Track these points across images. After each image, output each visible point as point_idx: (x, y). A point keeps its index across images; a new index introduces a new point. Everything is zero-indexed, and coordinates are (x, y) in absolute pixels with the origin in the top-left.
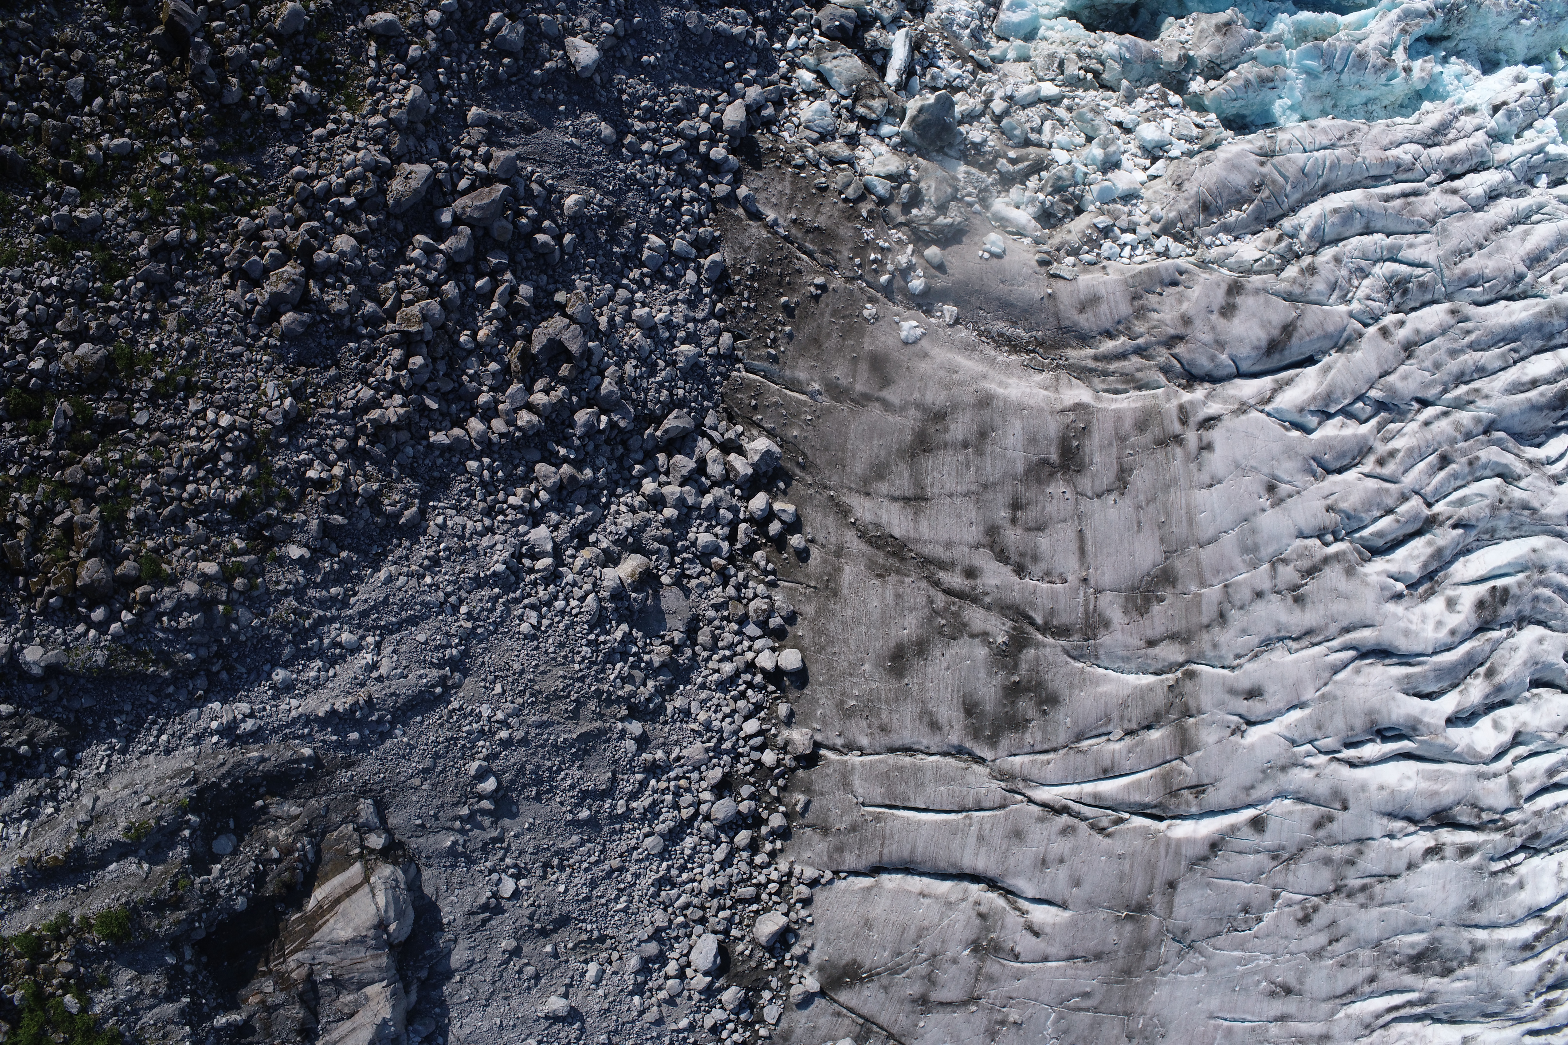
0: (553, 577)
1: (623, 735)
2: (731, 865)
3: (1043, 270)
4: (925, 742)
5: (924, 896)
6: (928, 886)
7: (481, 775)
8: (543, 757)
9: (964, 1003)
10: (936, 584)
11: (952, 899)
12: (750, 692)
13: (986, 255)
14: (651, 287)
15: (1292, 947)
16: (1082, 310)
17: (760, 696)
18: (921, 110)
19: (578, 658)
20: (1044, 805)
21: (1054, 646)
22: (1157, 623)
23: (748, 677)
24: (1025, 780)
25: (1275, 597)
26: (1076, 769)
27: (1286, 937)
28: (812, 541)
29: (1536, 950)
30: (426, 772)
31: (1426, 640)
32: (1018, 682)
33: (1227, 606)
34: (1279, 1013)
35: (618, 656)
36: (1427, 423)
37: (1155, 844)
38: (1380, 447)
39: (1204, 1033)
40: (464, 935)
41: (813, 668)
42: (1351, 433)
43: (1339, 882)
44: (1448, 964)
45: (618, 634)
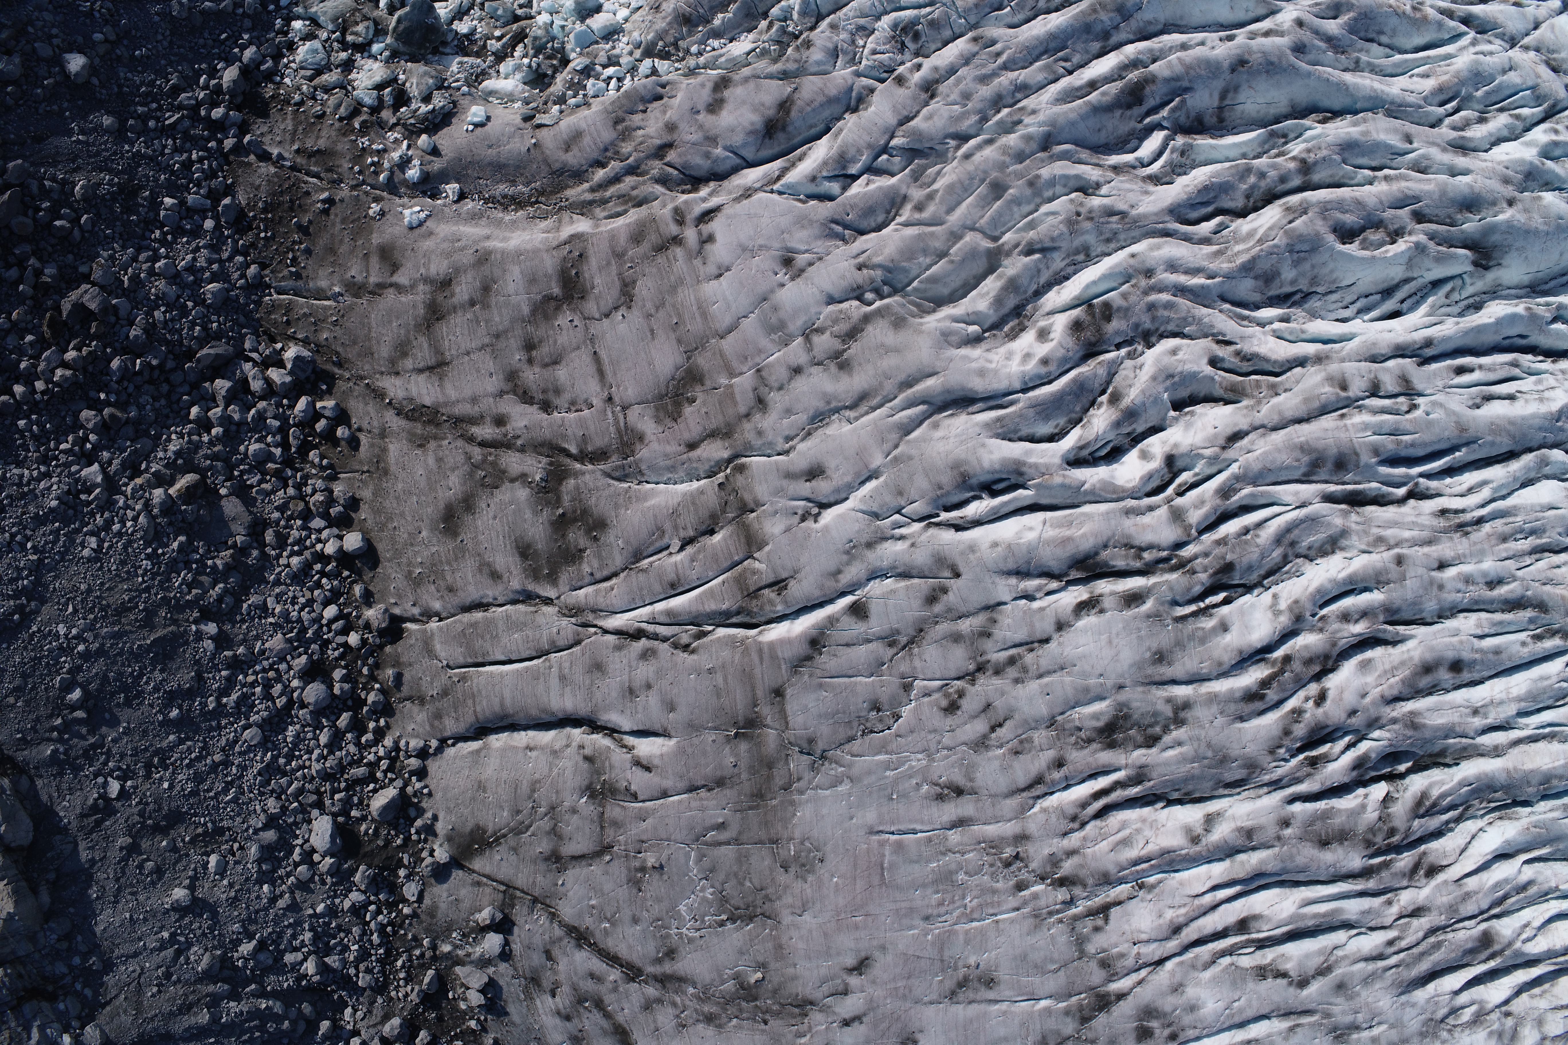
0: (107, 504)
1: (199, 636)
2: (341, 749)
3: (528, 124)
4: (490, 593)
5: (531, 749)
6: (533, 738)
7: (68, 687)
8: (123, 665)
9: (598, 854)
10: (471, 439)
11: (557, 747)
12: (324, 581)
13: (471, 127)
14: (174, 241)
15: (947, 740)
16: (567, 149)
17: (335, 583)
18: (399, 21)
19: (140, 572)
20: (618, 632)
21: (593, 472)
22: (692, 424)
23: (318, 567)
24: (594, 611)
25: (815, 370)
26: (641, 589)
27: (935, 731)
28: (360, 430)
29: (1267, 699)
30: (18, 691)
31: (1009, 376)
32: (563, 515)
33: (763, 390)
34: (954, 817)
35: (181, 565)
36: (967, 156)
37: (746, 651)
38: (917, 194)
39: (868, 851)
40: (80, 836)
41: (381, 547)
42: (880, 188)
43: (979, 659)
44: (1150, 731)
45: (175, 545)
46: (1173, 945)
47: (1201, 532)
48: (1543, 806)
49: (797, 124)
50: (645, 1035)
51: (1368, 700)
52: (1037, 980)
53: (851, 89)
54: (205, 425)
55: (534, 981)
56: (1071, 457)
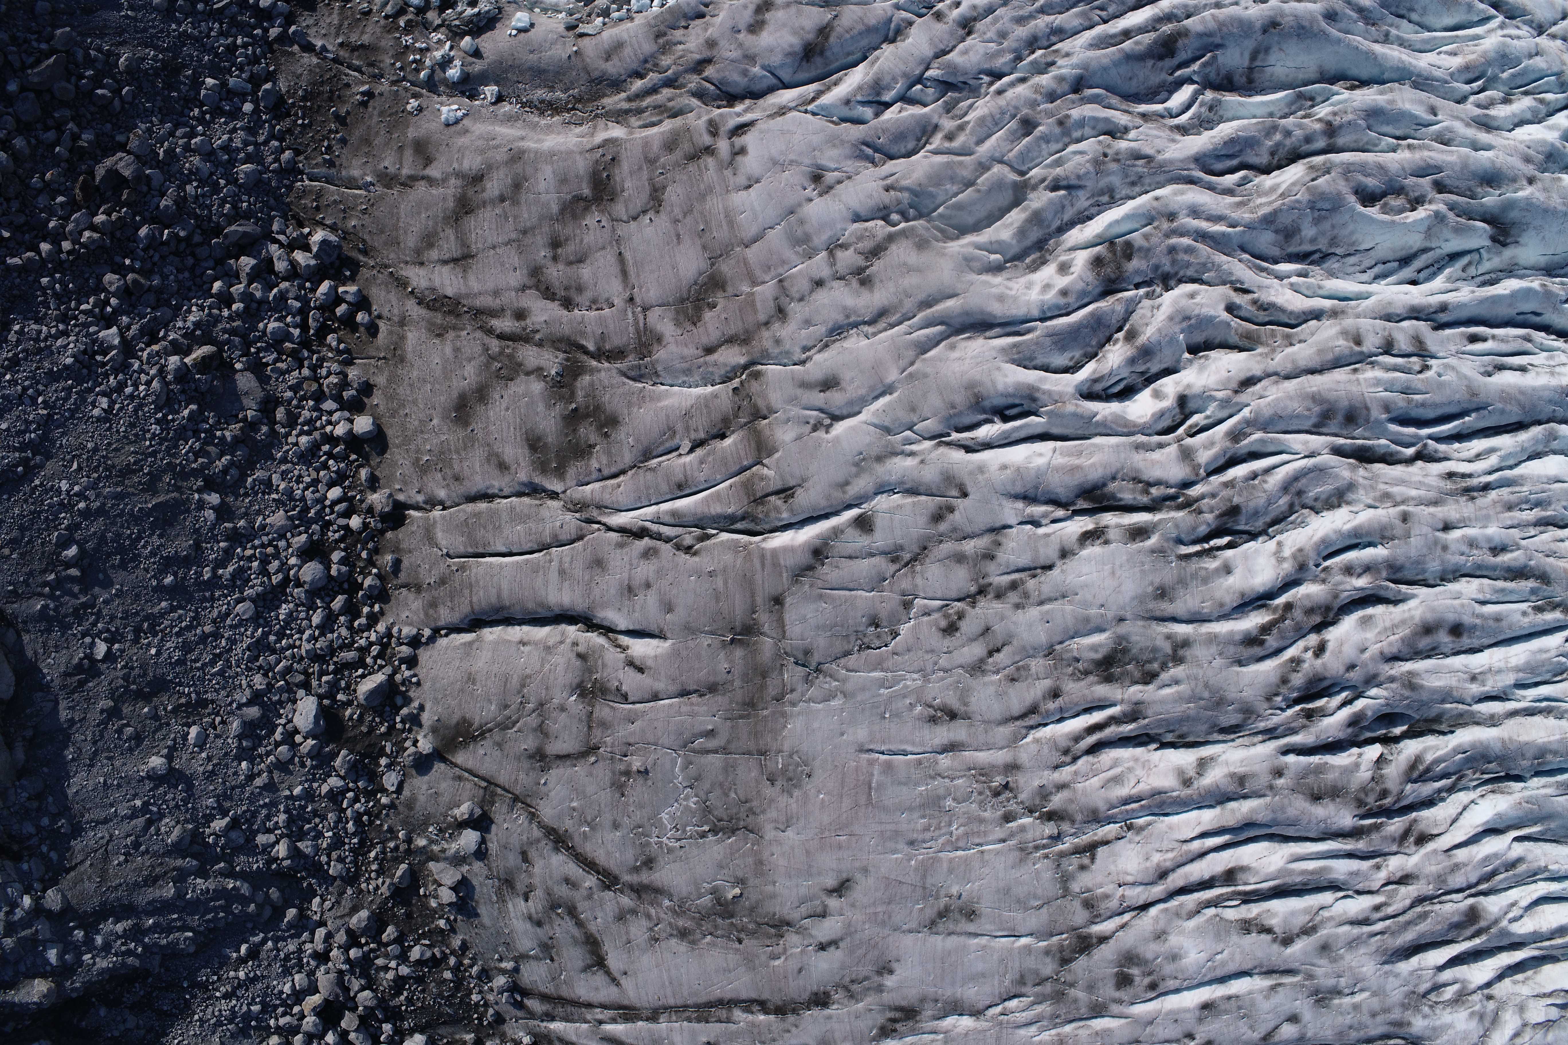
0: (122, 367)
1: (201, 505)
2: (333, 632)
3: (571, 33)
4: (496, 484)
5: (524, 644)
6: (527, 634)
7: (64, 544)
8: (122, 526)
9: (583, 755)
10: (490, 332)
11: (550, 643)
12: (331, 462)
13: (514, 32)
14: (213, 120)
15: (943, 662)
16: (608, 58)
17: (342, 465)
19: (148, 436)
20: (621, 530)
21: (609, 370)
22: (711, 328)
23: (326, 448)
24: (599, 507)
25: (836, 284)
26: (648, 488)
27: (932, 651)
28: (379, 317)
29: (1267, 644)
30: (14, 543)
31: (1028, 303)
32: (576, 410)
33: (784, 300)
34: (945, 741)
35: (190, 433)
36: (1000, 92)
37: (748, 557)
38: (948, 124)
39: (857, 769)
40: (62, 695)
41: (390, 433)
42: (913, 115)
43: (981, 581)
44: (1148, 667)
45: (186, 413)
46: (1158, 890)
47: (1210, 474)
48: (1536, 782)
49: (835, 50)
50: (616, 947)
51: (1367, 655)
52: (1019, 916)
53: (890, 20)
54: (226, 299)
55: (507, 882)
56: (1085, 389)
